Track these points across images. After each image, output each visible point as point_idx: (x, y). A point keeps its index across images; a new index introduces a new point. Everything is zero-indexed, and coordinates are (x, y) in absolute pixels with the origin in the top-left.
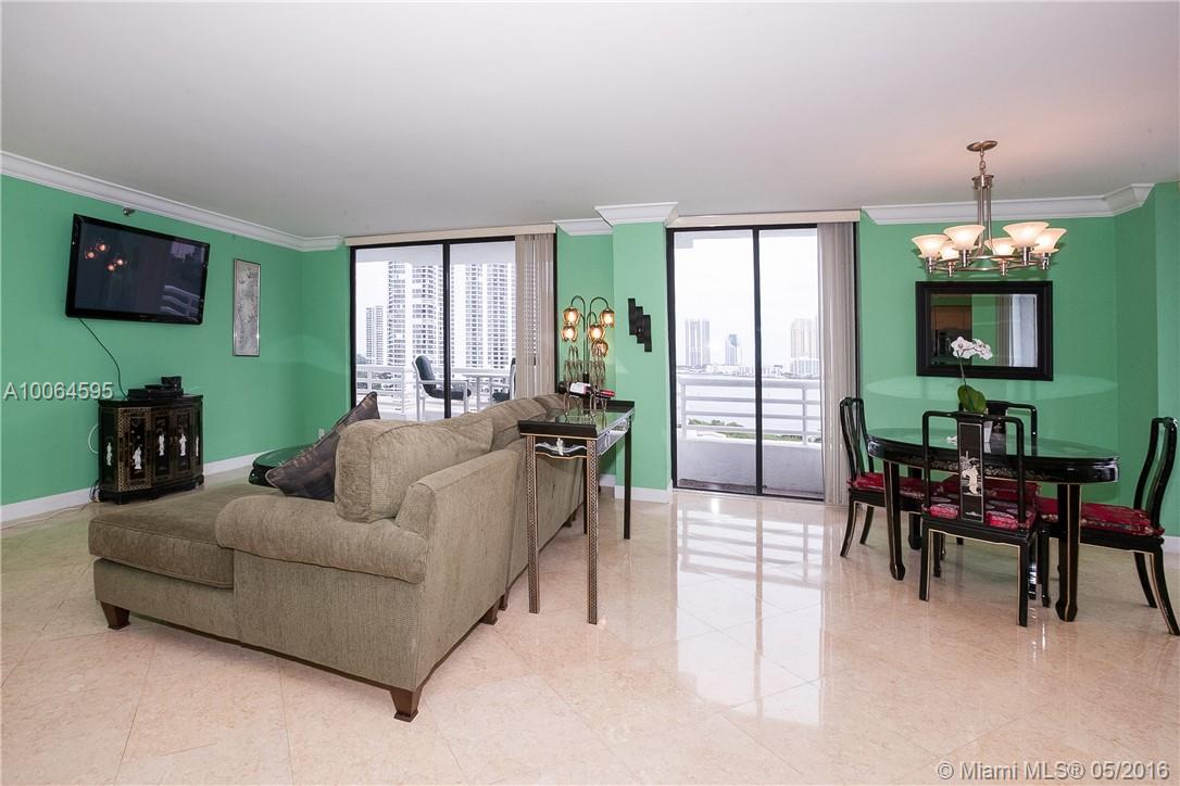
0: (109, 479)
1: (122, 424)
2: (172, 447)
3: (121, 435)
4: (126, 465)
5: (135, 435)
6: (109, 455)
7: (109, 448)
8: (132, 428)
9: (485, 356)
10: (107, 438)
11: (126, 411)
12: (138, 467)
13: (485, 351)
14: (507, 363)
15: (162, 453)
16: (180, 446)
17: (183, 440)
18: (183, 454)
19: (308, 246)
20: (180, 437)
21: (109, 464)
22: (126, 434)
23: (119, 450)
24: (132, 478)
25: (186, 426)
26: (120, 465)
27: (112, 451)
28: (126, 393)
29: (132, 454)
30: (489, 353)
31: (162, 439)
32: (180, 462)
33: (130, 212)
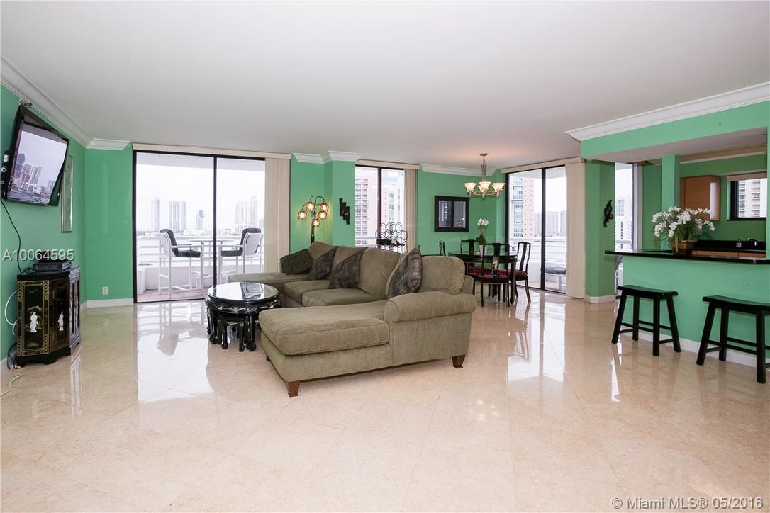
0: (33, 345)
4: (52, 330)
5: (60, 302)
6: (34, 324)
7: (34, 317)
12: (61, 329)
19: (94, 145)
21: (34, 331)
27: (38, 320)
29: (58, 318)
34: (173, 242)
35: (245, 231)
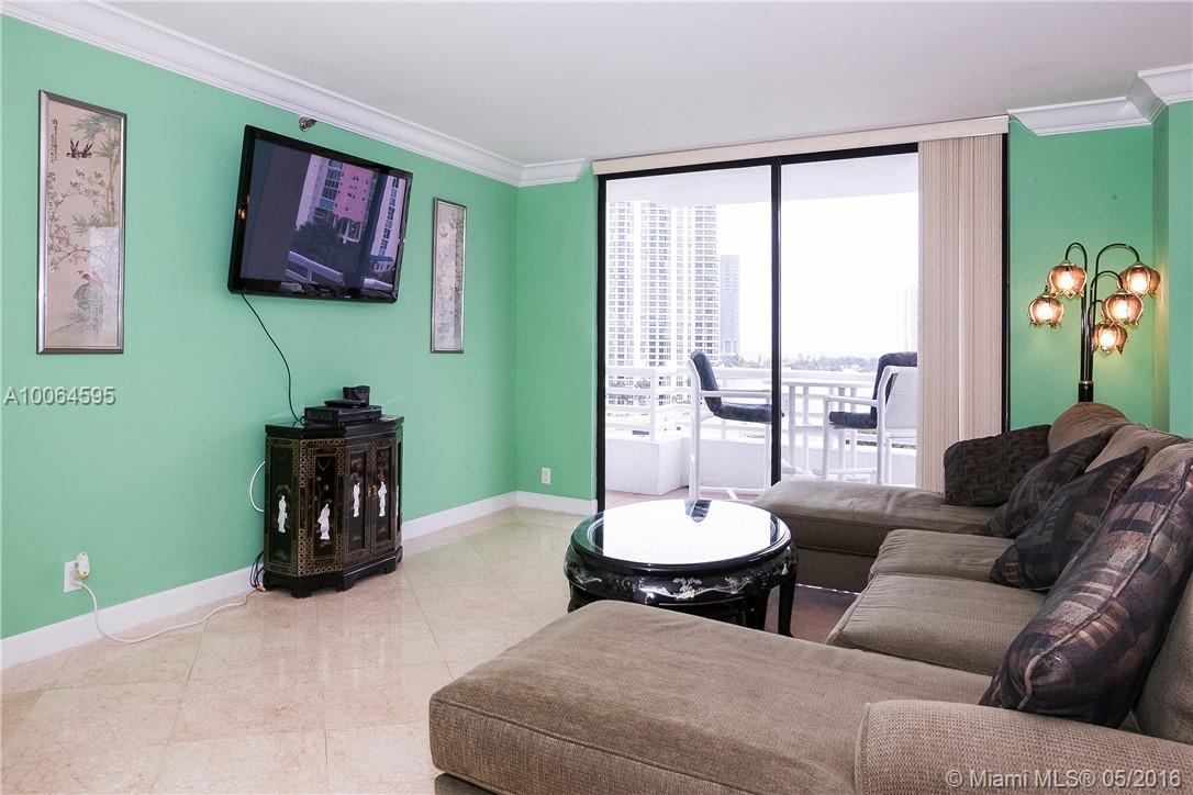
0: (281, 554)
1: (304, 467)
2: (368, 503)
3: (303, 484)
4: (309, 535)
5: (322, 484)
6: (282, 517)
7: (282, 505)
8: (318, 472)
9: (637, 347)
10: (279, 488)
11: (309, 445)
12: (325, 536)
13: (637, 340)
14: (669, 357)
15: (356, 514)
16: (378, 499)
17: (383, 491)
18: (382, 514)
19: (528, 177)
20: (379, 486)
21: (282, 529)
22: (310, 482)
23: (300, 508)
24: (316, 555)
25: (387, 467)
26: (301, 533)
27: (287, 510)
28: (300, 412)
29: (317, 516)
30: (643, 343)
31: (357, 490)
32: (378, 528)
33: (308, 123)
34: (707, 381)
35: (887, 361)
